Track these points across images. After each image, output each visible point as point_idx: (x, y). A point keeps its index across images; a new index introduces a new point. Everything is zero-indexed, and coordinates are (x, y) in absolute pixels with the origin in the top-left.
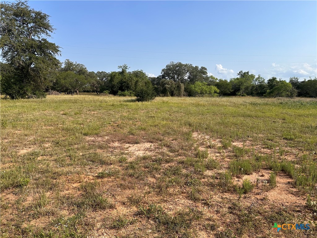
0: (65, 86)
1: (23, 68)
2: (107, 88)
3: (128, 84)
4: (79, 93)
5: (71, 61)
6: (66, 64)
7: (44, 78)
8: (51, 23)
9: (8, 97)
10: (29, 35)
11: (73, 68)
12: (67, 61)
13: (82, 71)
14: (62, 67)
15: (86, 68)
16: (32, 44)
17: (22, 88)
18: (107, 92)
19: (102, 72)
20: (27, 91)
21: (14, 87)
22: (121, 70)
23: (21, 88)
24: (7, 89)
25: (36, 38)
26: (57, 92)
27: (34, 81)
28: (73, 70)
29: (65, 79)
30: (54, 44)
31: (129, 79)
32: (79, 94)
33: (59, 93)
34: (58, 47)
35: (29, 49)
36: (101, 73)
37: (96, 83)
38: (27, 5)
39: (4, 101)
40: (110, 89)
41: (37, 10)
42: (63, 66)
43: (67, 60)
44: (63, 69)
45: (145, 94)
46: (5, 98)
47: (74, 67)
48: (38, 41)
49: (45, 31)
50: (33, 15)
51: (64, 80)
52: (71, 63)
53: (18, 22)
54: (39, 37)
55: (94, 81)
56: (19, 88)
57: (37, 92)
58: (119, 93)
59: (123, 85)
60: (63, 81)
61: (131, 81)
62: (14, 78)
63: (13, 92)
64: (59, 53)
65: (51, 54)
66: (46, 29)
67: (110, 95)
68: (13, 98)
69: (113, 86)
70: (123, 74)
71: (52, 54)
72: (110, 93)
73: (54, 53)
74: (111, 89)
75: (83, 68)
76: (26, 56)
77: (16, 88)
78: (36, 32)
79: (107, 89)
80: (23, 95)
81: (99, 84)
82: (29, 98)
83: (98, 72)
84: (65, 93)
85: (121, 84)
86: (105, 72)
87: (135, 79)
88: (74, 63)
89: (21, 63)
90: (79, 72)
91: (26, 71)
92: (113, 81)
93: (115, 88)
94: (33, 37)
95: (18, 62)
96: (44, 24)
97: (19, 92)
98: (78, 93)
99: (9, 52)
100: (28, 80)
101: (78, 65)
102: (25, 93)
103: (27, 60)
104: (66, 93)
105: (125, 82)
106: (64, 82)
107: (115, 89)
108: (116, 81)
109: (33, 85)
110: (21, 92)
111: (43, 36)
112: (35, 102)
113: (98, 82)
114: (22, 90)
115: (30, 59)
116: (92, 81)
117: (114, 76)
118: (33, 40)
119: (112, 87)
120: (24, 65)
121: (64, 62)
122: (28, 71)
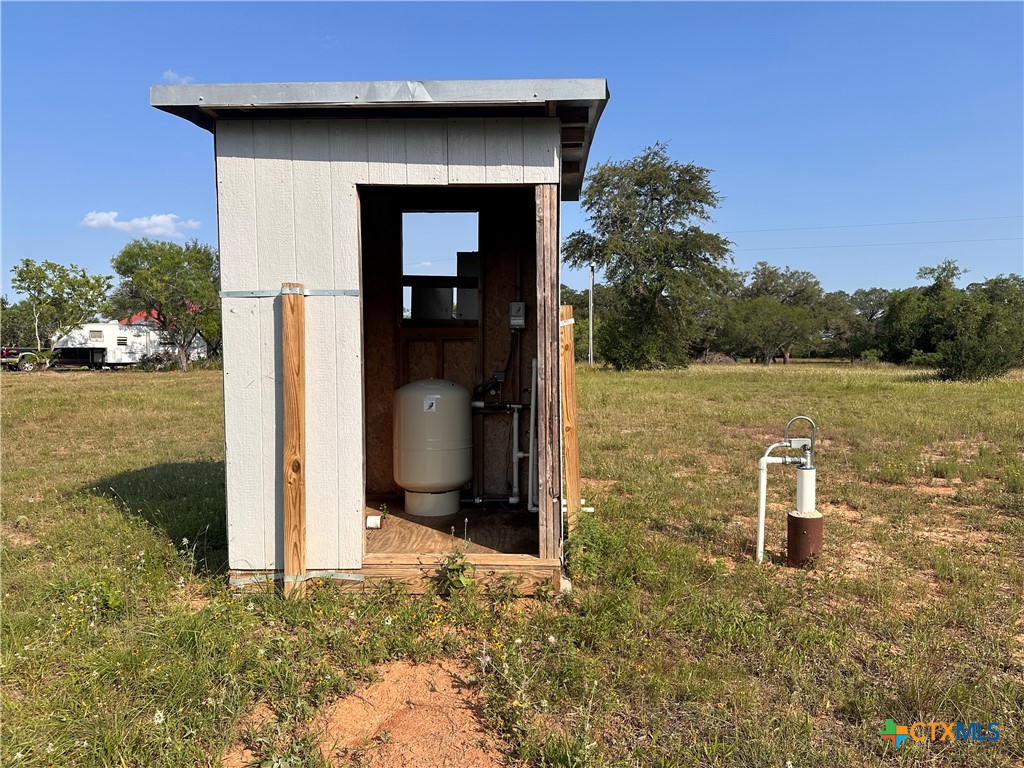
0: (746, 340)
1: (644, 300)
2: (876, 342)
3: (951, 327)
4: (793, 360)
5: (772, 264)
6: (757, 275)
7: (687, 321)
8: (714, 187)
9: (610, 366)
10: (663, 222)
11: (776, 285)
12: (760, 267)
13: (803, 294)
14: (746, 285)
15: (817, 283)
16: (667, 244)
17: (638, 347)
18: (871, 354)
19: (874, 291)
20: (648, 352)
21: (624, 343)
22: (930, 282)
23: (636, 347)
24: (609, 349)
25: (678, 229)
26: (724, 358)
27: (666, 329)
28: (776, 292)
29: (746, 320)
30: (717, 237)
31: (958, 309)
32: (792, 363)
33: (732, 360)
34: (725, 242)
35: (660, 256)
36: (867, 294)
37: (847, 326)
38: (665, 155)
39: (603, 374)
40: (885, 345)
41: (684, 163)
42: (748, 282)
43: (760, 263)
44: (748, 289)
45: (968, 357)
46: (605, 369)
47: (781, 281)
48: (680, 234)
49: (699, 209)
50: (675, 175)
51: (745, 322)
52: (771, 273)
53: (642, 198)
54: (684, 225)
55: (840, 322)
56: (633, 346)
57: (669, 355)
58: (914, 358)
59: (933, 329)
60: (740, 327)
61: (963, 318)
62: (624, 323)
63: (620, 355)
64: (727, 256)
65: (707, 260)
66: (700, 201)
67: (883, 364)
68: (619, 368)
69: (896, 337)
70: (938, 295)
71: (711, 260)
72: (882, 359)
73: (715, 259)
74: (889, 345)
75: (809, 283)
76: (652, 273)
77: (627, 345)
78: (679, 213)
79: (876, 347)
80: (639, 362)
81: (858, 329)
82: (650, 368)
83: (860, 293)
84: (752, 361)
85: (926, 327)
86: (884, 291)
87: (982, 308)
88: (781, 271)
89: (641, 291)
90: (795, 295)
91: (650, 306)
92: (898, 319)
93: (903, 340)
94: (670, 227)
95: (635, 288)
96: (696, 194)
97: (631, 355)
98: (788, 359)
99: (620, 267)
100: (652, 328)
101: (793, 274)
102: (643, 356)
103: (653, 280)
104: (754, 360)
105: (940, 321)
106: (743, 328)
107: (901, 346)
108: (908, 319)
109: (663, 338)
110: (637, 355)
111: (693, 221)
112: (663, 376)
113: (855, 325)
114: (639, 351)
115: (660, 279)
116: (834, 321)
117: (903, 302)
118: (670, 232)
119: (894, 338)
120: (646, 294)
121: (753, 271)
122: (653, 308)
